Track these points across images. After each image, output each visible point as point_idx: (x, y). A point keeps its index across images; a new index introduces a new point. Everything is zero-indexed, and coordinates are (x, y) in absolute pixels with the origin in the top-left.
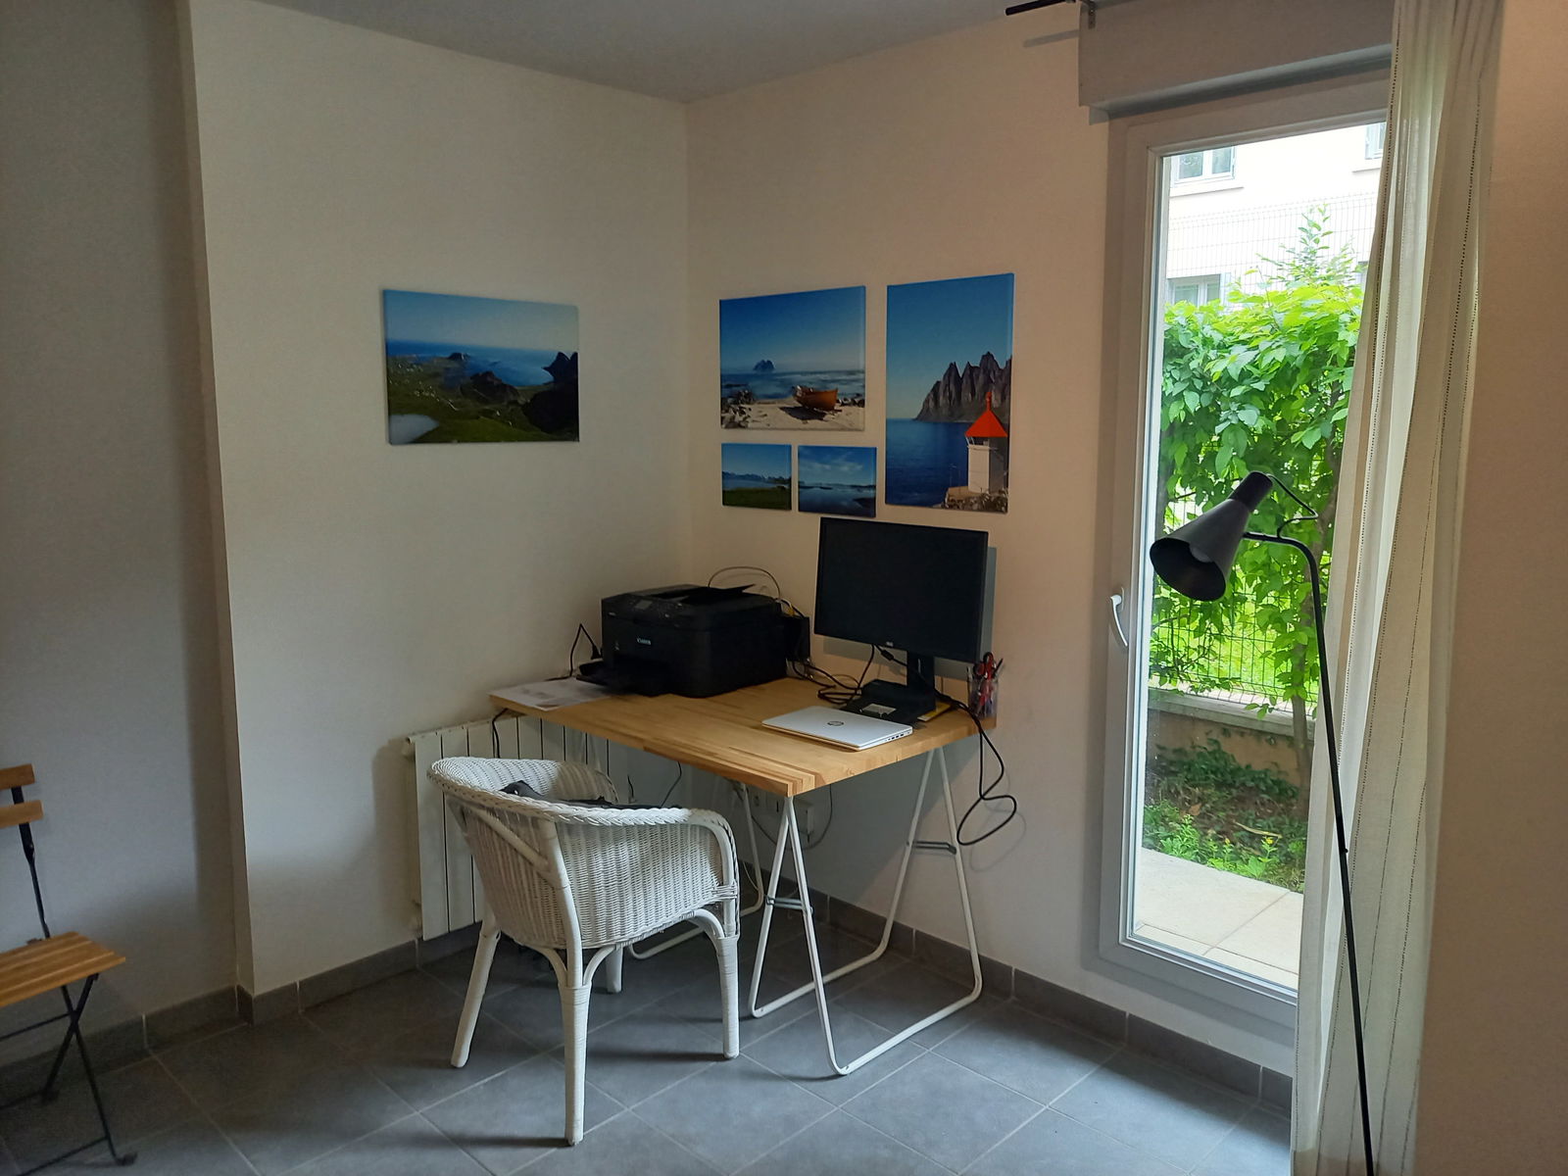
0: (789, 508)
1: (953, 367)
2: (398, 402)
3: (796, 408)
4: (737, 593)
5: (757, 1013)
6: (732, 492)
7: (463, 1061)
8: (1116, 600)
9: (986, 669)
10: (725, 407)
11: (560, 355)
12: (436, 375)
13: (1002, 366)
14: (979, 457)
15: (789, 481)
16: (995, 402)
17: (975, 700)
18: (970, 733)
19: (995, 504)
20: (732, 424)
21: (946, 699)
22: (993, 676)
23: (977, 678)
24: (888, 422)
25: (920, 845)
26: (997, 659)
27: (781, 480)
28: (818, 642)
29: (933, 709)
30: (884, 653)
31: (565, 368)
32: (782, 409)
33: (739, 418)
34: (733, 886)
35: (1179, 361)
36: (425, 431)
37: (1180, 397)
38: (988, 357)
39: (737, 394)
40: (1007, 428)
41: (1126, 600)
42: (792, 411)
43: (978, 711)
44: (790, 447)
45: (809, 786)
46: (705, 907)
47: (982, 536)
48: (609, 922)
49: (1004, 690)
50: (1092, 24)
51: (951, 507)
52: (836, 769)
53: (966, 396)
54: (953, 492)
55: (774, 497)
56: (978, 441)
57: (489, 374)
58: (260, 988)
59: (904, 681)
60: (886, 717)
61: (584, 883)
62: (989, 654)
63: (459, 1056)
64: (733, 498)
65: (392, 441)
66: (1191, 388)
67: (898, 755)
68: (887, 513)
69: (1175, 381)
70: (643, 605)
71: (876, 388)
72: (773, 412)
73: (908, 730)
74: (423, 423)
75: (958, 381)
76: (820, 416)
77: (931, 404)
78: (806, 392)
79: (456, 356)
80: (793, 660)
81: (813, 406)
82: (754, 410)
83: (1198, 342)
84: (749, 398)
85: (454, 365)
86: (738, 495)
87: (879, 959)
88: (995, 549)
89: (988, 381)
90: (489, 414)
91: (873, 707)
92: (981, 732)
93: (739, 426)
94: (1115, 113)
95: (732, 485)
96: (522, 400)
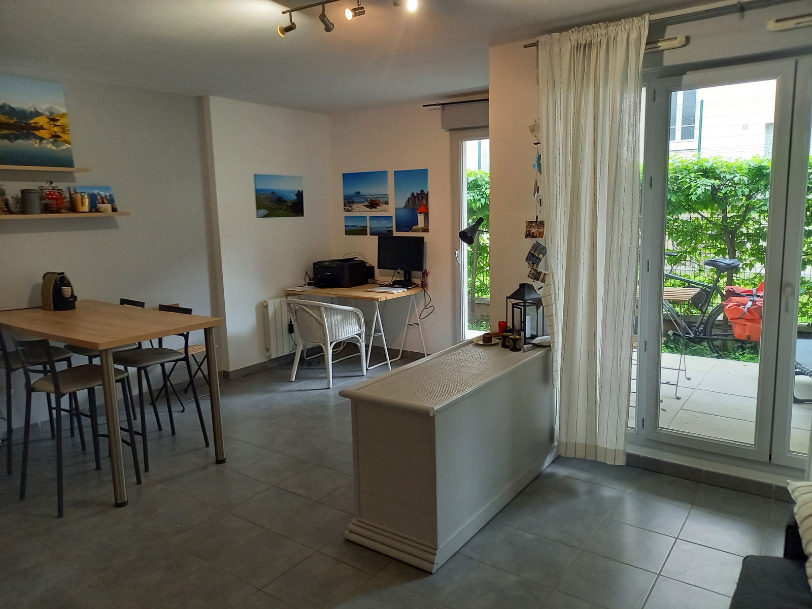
0: (366, 234)
1: (413, 193)
2: (259, 206)
3: (368, 205)
4: (352, 259)
5: (369, 369)
6: (348, 231)
7: (294, 380)
8: (457, 252)
9: (425, 274)
10: (345, 205)
11: (299, 191)
12: (268, 198)
13: (426, 193)
14: (421, 218)
15: (366, 227)
16: (425, 202)
17: (423, 283)
18: (422, 291)
19: (426, 230)
20: (348, 211)
21: (415, 284)
22: (427, 276)
23: (423, 276)
24: (396, 209)
25: (409, 325)
26: (428, 272)
27: (364, 226)
28: (377, 271)
29: (412, 286)
30: (398, 272)
31: (300, 195)
32: (364, 205)
33: (350, 208)
34: (364, 329)
35: (479, 189)
36: (265, 214)
37: (479, 200)
38: (422, 191)
39: (349, 202)
40: (428, 209)
41: (459, 252)
42: (367, 206)
43: (424, 285)
44: (366, 217)
45: (384, 299)
46: (357, 335)
47: (423, 238)
48: (336, 335)
49: (430, 279)
50: (444, 110)
51: (414, 232)
52: (390, 297)
53: (417, 201)
54: (414, 227)
55: (362, 231)
56: (420, 213)
57: (281, 197)
58: (231, 369)
59: (403, 279)
60: (400, 287)
61: (330, 324)
62: (426, 270)
63: (293, 378)
64: (348, 233)
65: (258, 217)
66: (483, 197)
67: (404, 295)
68: (395, 234)
69: (478, 195)
70: (327, 263)
71: (391, 199)
72: (361, 206)
73: (406, 290)
74: (265, 212)
75: (415, 197)
76: (375, 208)
77: (408, 204)
78: (371, 200)
79: (273, 192)
80: (370, 278)
81: (373, 204)
82: (354, 206)
83: (484, 183)
84: (353, 203)
85: (272, 195)
86: (350, 232)
87: (399, 359)
88: (426, 242)
89: (423, 197)
90: (281, 209)
91: (396, 286)
92: (425, 291)
93: (350, 211)
94: (451, 130)
95: (348, 229)
96: (290, 204)
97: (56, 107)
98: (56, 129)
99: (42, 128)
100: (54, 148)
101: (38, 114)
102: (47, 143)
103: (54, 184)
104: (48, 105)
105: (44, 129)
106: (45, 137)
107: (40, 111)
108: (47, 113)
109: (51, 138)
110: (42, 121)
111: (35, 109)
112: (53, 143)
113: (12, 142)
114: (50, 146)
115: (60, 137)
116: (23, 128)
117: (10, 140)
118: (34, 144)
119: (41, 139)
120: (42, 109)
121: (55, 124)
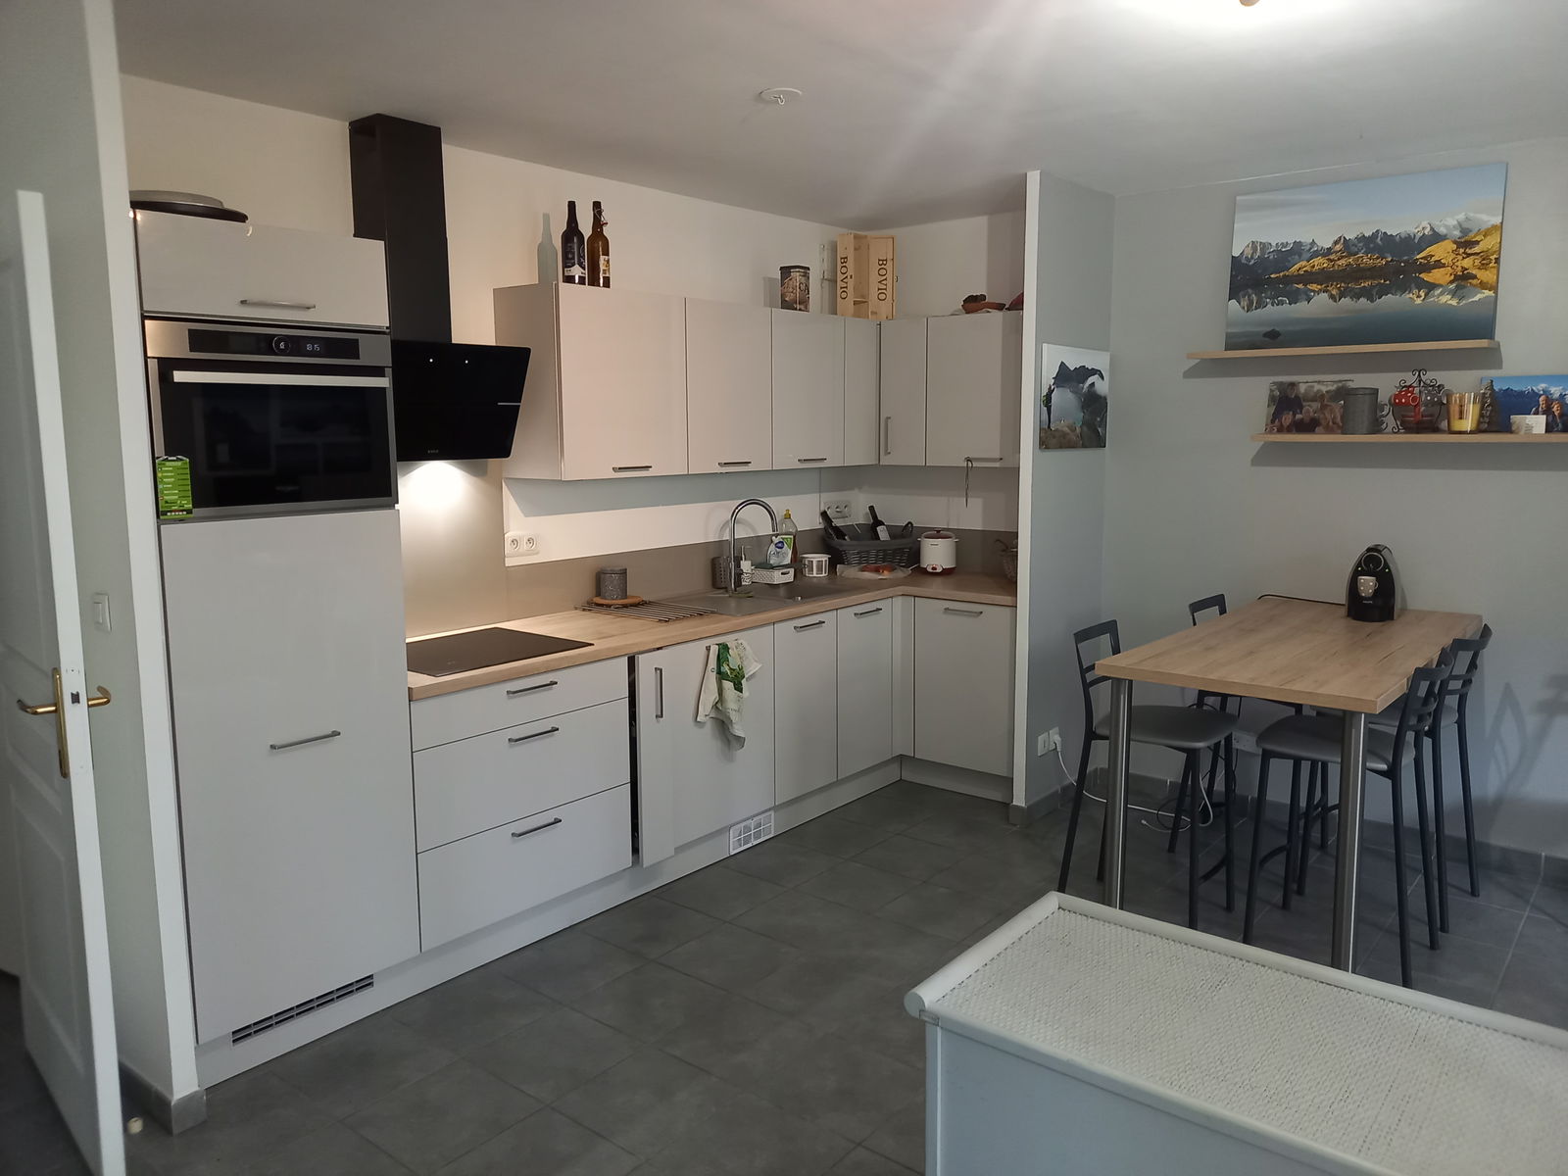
97: (1478, 216)
98: (1467, 263)
99: (1439, 265)
100: (1454, 302)
101: (1436, 238)
102: (1442, 294)
103: (1428, 377)
104: (1461, 217)
105: (1444, 266)
106: (1441, 282)
107: (1442, 230)
108: (1457, 233)
109: (1451, 282)
110: (1441, 251)
111: (1432, 229)
112: (1454, 294)
113: (1372, 301)
114: (1446, 299)
115: (1474, 277)
116: (1399, 271)
117: (1371, 299)
118: (1415, 299)
119: (1431, 287)
120: (1446, 226)
121: (1469, 251)
